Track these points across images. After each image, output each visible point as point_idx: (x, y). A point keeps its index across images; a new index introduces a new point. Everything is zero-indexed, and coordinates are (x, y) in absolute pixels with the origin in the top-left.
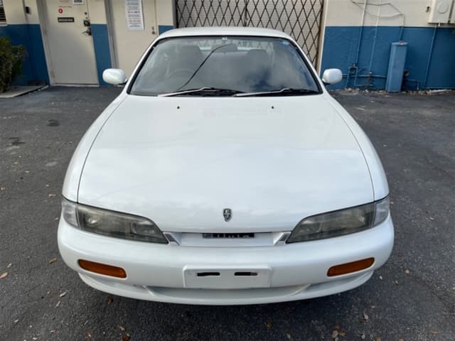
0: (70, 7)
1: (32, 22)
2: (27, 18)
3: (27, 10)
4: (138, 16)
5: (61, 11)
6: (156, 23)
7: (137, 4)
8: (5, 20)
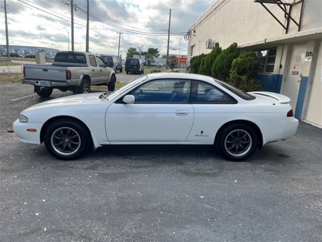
0: (298, 65)
1: (281, 74)
2: (279, 71)
3: (281, 66)
5: (295, 68)
8: (273, 72)
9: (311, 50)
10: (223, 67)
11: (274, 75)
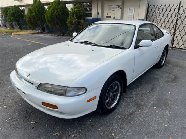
0: (110, 13)
1: (99, 18)
2: (97, 16)
3: (98, 14)
4: (132, 15)
5: (108, 14)
6: (138, 18)
7: (132, 11)
8: (92, 17)
9: (120, 4)
10: (59, 15)
11: (93, 19)
